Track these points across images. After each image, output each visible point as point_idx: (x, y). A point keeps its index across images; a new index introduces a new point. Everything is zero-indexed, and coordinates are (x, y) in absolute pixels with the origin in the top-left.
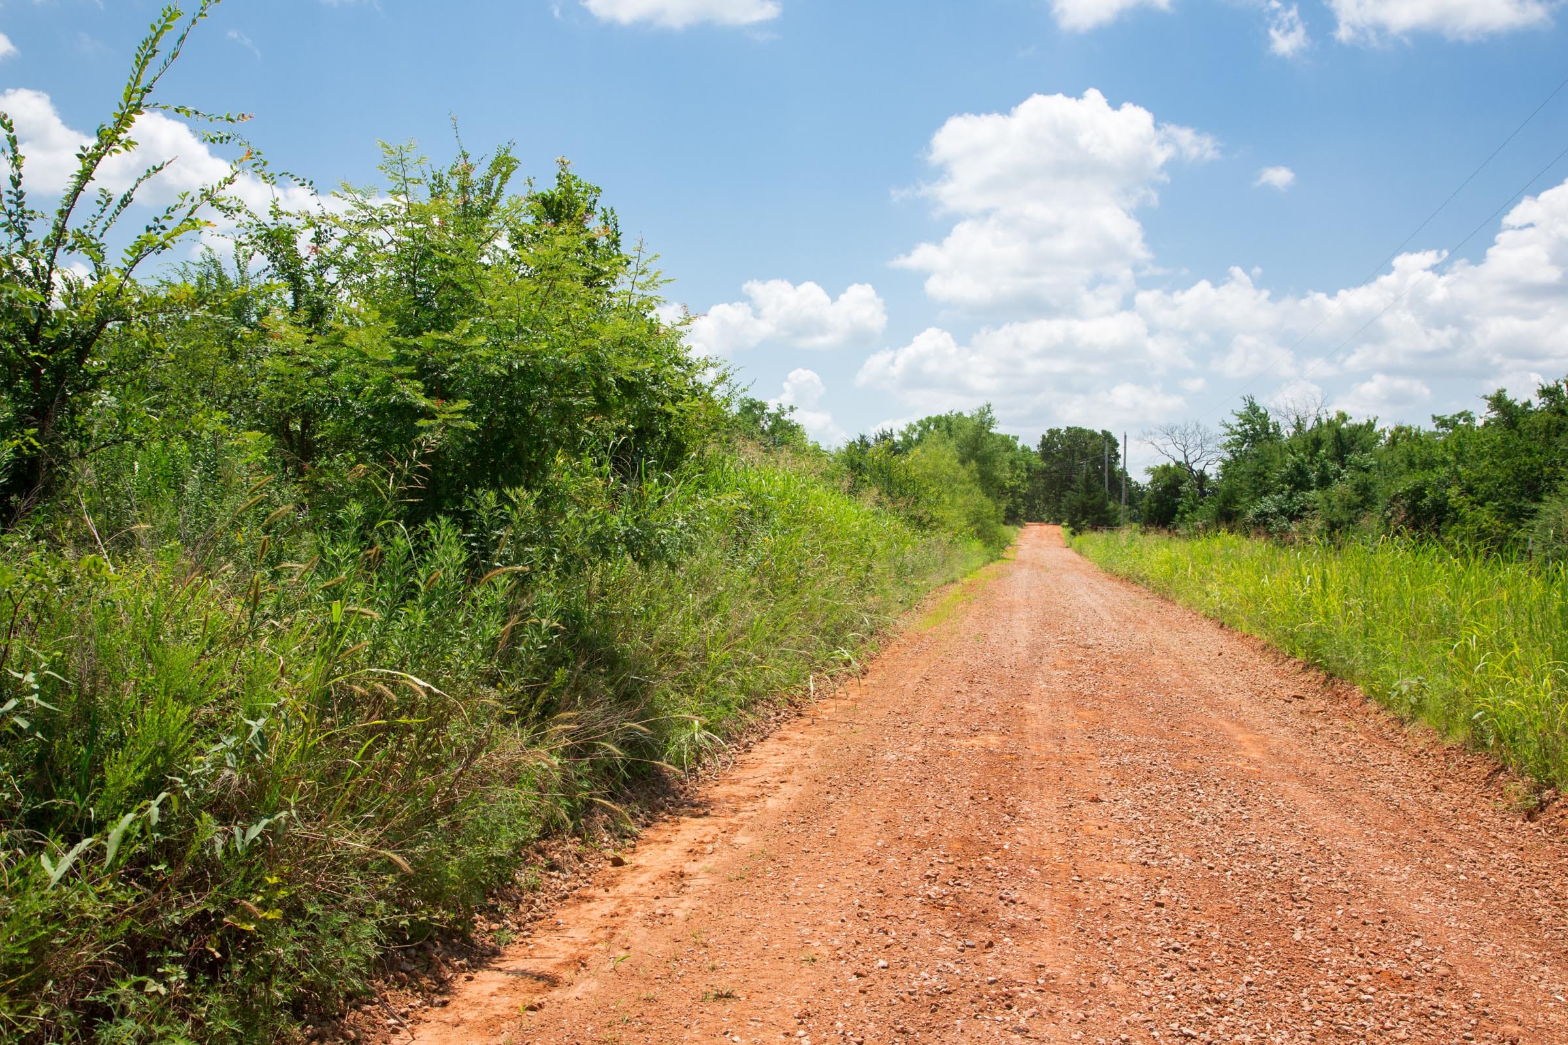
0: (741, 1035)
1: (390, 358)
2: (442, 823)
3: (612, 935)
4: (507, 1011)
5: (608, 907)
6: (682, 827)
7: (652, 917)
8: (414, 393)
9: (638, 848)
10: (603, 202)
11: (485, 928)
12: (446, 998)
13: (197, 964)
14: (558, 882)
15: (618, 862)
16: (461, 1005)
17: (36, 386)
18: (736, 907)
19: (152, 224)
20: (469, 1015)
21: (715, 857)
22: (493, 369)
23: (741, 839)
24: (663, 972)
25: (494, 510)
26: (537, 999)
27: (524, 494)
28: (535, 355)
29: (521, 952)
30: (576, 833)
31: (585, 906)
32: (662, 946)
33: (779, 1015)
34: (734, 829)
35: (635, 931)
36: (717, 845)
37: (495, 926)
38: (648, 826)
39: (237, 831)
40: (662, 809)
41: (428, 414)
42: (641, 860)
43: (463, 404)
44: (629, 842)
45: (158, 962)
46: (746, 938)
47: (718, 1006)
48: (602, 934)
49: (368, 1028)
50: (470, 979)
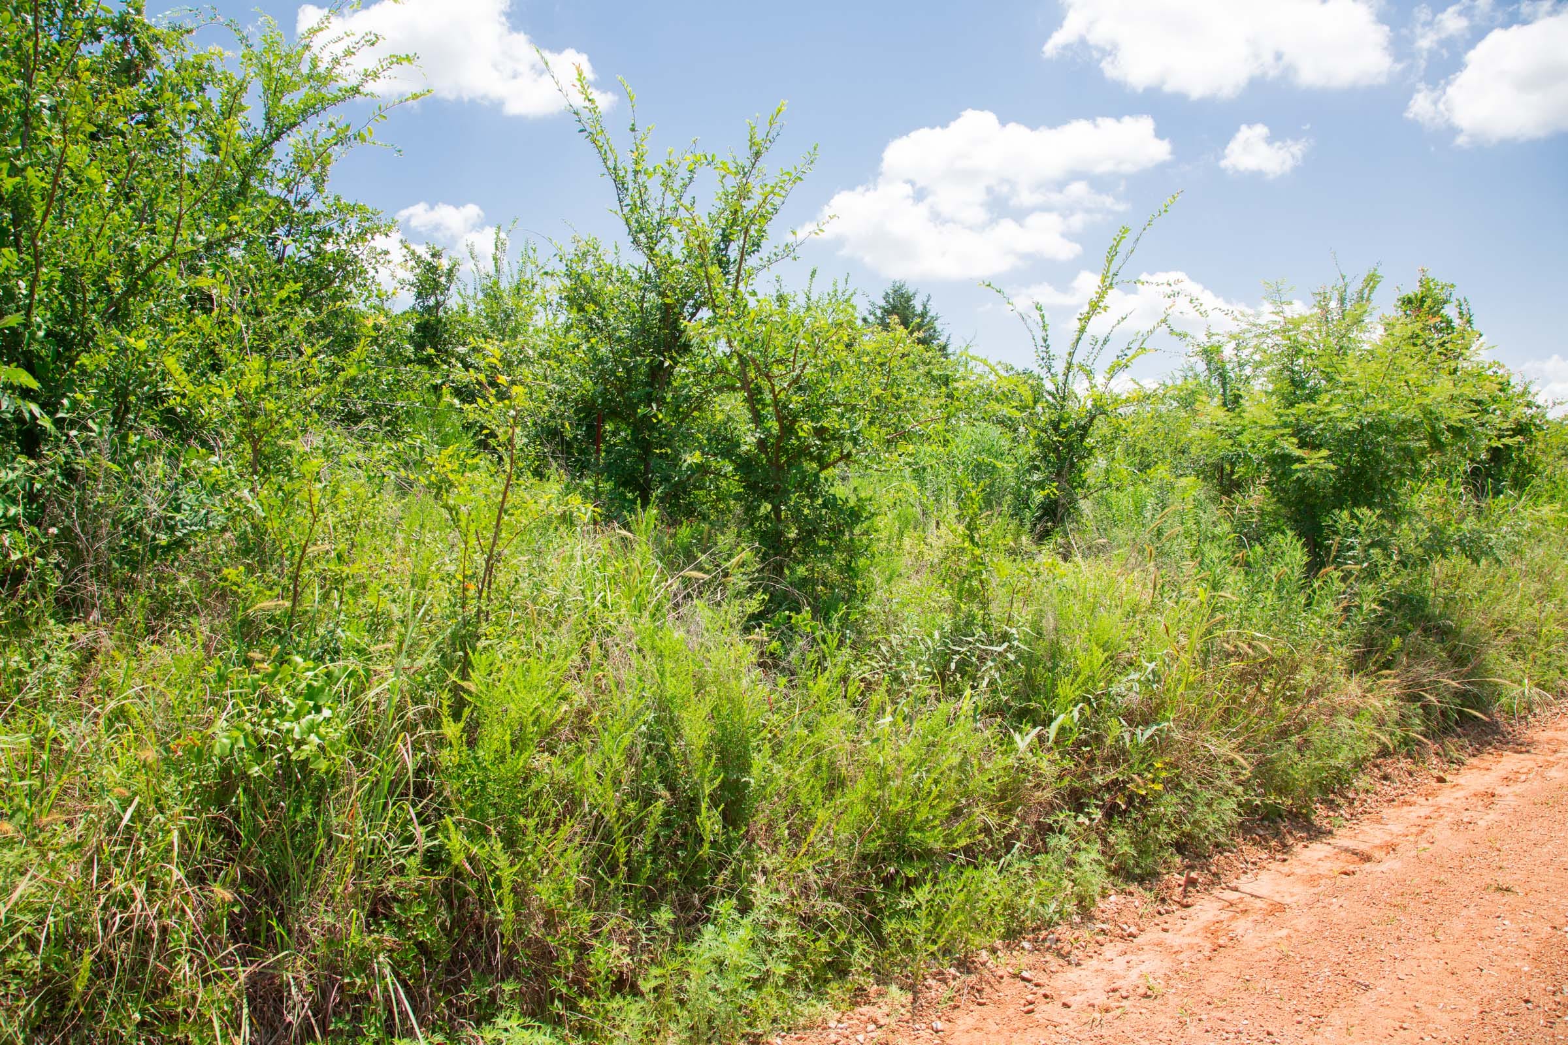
0: (1512, 921)
1: (1273, 423)
2: (1295, 739)
3: (1422, 832)
4: (1326, 872)
5: (1424, 812)
6: (1504, 759)
7: (1459, 823)
8: (1290, 446)
9: (1462, 771)
10: (1457, 294)
11: (1324, 813)
12: (1285, 857)
13: (1111, 811)
14: (1387, 789)
15: (1441, 780)
16: (1295, 863)
17: (1058, 457)
18: (1534, 825)
19: (1120, 354)
20: (1299, 871)
21: (1527, 785)
22: (1349, 426)
23: (1553, 773)
24: (1457, 863)
25: (1347, 524)
26: (1351, 868)
27: (1368, 513)
28: (1381, 413)
29: (1349, 834)
30: (1409, 755)
31: (1406, 808)
32: (1461, 845)
33: (1551, 913)
34: (1551, 765)
35: (1441, 831)
36: (1531, 776)
37: (1331, 813)
38: (1474, 756)
39: (1138, 732)
40: (1490, 744)
41: (1300, 460)
42: (1461, 780)
43: (1324, 453)
44: (1455, 766)
45: (1088, 805)
46: (1537, 849)
47: (1497, 895)
48: (1414, 830)
49: (1226, 867)
50: (1306, 847)
